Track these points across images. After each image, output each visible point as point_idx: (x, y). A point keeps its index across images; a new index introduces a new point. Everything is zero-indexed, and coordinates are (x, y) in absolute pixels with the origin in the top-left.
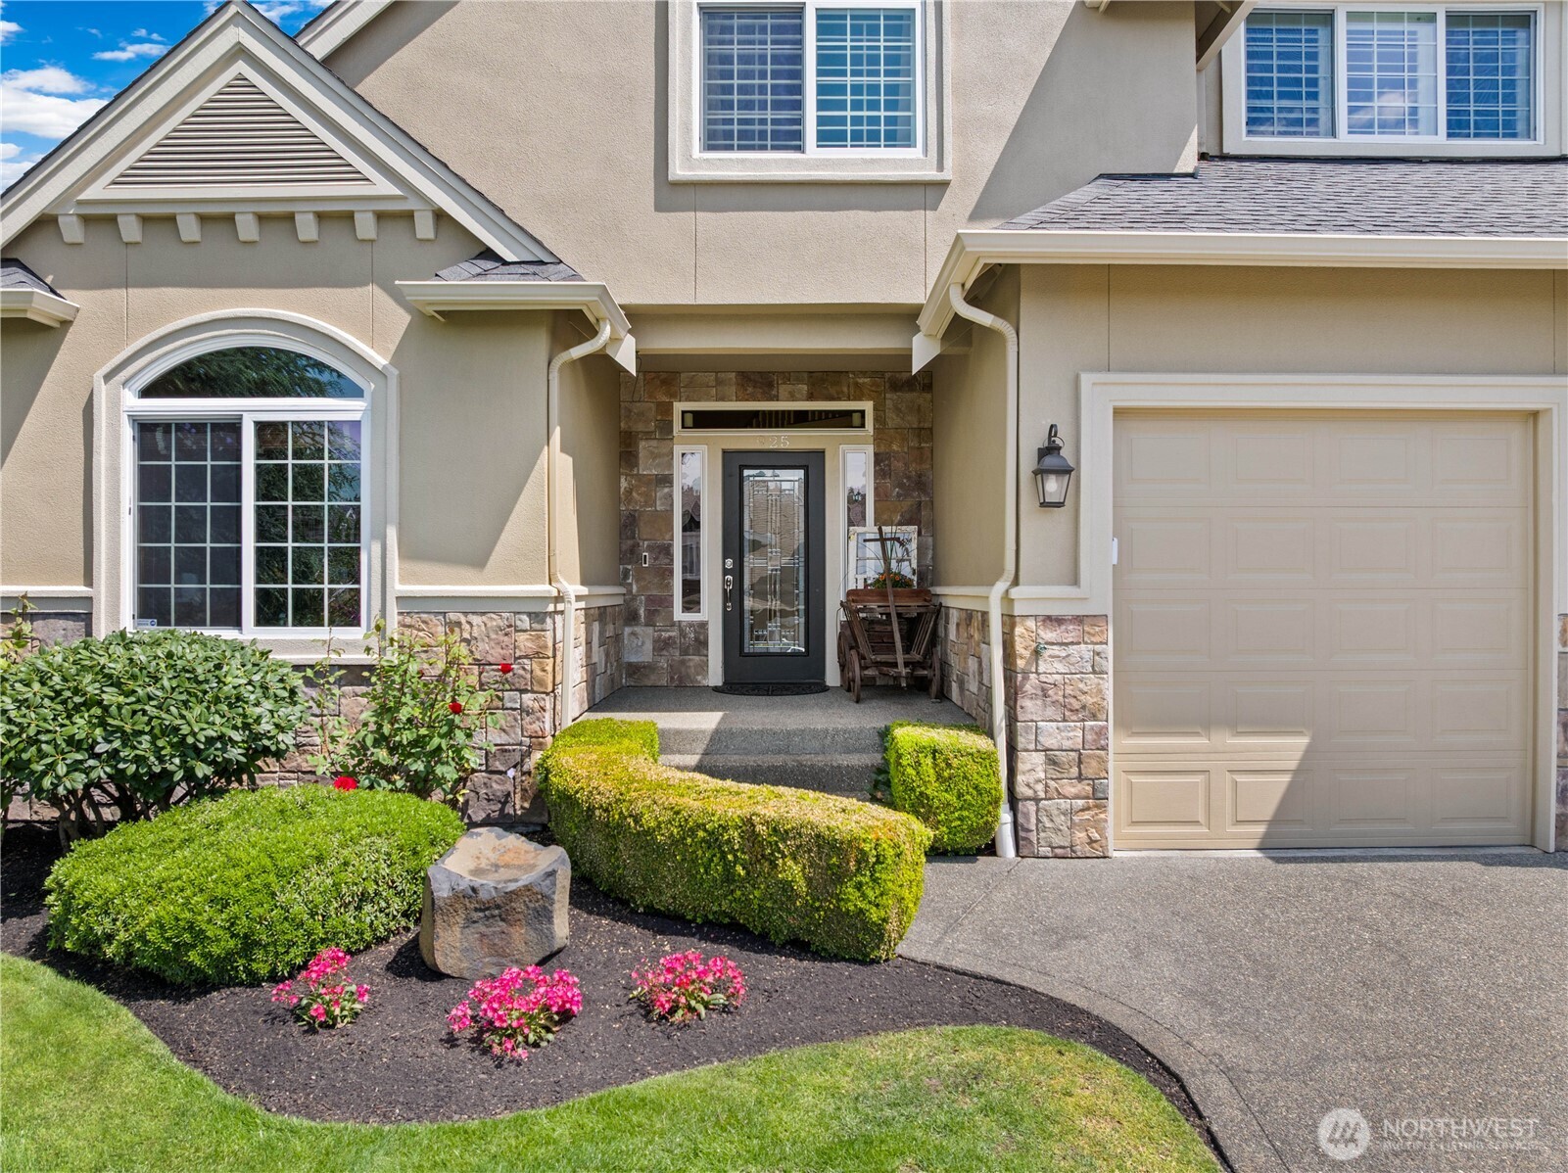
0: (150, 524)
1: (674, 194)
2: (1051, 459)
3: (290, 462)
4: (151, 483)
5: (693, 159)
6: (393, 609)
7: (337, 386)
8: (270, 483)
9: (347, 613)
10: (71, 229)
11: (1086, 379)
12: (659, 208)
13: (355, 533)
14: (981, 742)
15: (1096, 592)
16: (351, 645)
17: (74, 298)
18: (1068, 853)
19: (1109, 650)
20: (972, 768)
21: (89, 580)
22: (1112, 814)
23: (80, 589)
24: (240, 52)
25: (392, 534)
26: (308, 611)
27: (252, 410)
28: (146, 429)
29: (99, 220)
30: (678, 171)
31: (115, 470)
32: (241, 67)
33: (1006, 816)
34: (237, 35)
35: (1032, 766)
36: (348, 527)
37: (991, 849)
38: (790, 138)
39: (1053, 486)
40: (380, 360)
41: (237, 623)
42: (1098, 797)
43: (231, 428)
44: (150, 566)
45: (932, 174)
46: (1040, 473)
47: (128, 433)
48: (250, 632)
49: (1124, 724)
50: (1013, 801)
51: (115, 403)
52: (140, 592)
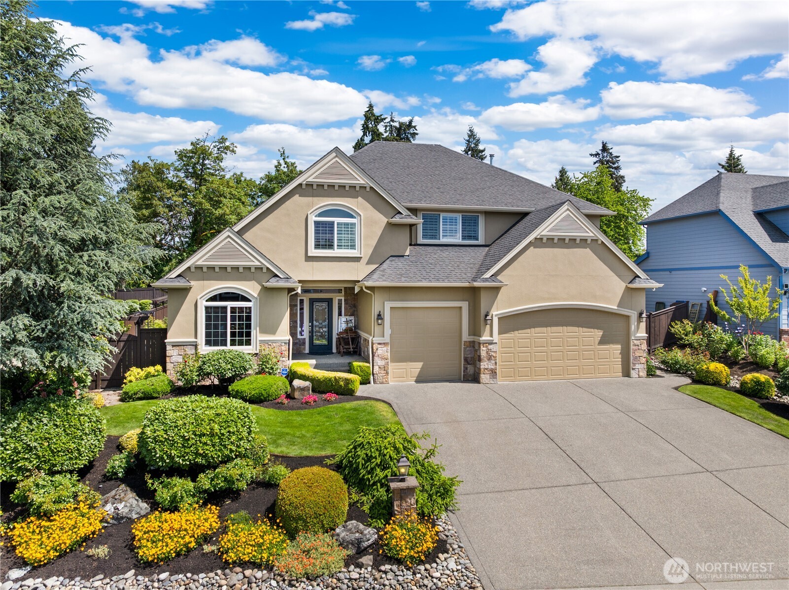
0: (208, 327)
1: (309, 259)
2: (380, 317)
3: (237, 314)
4: (208, 318)
5: (313, 252)
6: (258, 342)
7: (249, 301)
8: (233, 318)
9: (248, 343)
10: (193, 270)
11: (385, 303)
12: (306, 261)
13: (250, 328)
14: (368, 365)
15: (387, 339)
16: (249, 349)
17: (193, 283)
18: (382, 383)
19: (389, 348)
20: (366, 369)
21: (196, 337)
22: (389, 377)
23: (195, 340)
24: (229, 236)
25: (258, 328)
26: (241, 343)
27: (230, 304)
28: (207, 308)
29: (200, 268)
30: (310, 254)
31: (202, 317)
32: (229, 239)
33: (372, 377)
34: (228, 233)
35: (376, 369)
36: (249, 326)
37: (369, 383)
38: (331, 246)
39: (380, 321)
40: (256, 295)
41: (226, 345)
42: (387, 373)
43: (225, 308)
44: (208, 335)
45: (359, 256)
46: (378, 319)
47: (204, 309)
48: (229, 347)
49: (393, 360)
50: (373, 374)
51: (202, 303)
52: (206, 340)
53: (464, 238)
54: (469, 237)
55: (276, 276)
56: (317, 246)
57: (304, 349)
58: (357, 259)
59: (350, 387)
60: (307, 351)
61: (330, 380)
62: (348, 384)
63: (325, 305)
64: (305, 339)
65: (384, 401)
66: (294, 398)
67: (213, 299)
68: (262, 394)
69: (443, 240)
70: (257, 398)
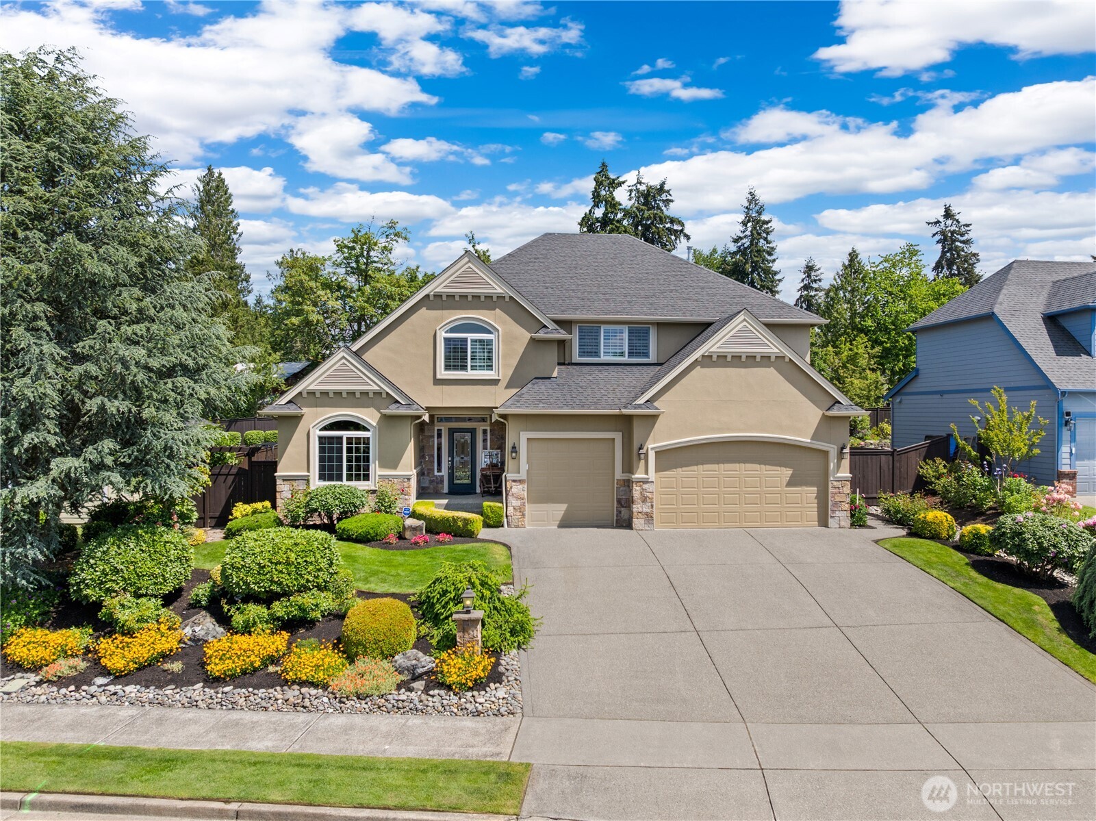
0: (322, 459)
1: (438, 382)
2: (514, 449)
3: (354, 446)
4: (322, 450)
5: (443, 374)
6: (377, 478)
7: (365, 429)
8: (349, 450)
9: (367, 478)
10: (305, 395)
11: (521, 433)
12: (434, 384)
13: (368, 461)
14: (500, 505)
15: (523, 475)
16: (368, 486)
17: (305, 410)
18: (517, 527)
19: (526, 486)
20: (498, 510)
21: (308, 471)
22: (526, 519)
23: (306, 474)
24: (344, 357)
25: (377, 462)
26: (358, 478)
27: (345, 434)
28: (321, 438)
29: (312, 393)
30: (439, 377)
31: (314, 447)
32: (344, 361)
33: (505, 520)
34: (343, 354)
35: (510, 509)
36: (367, 459)
37: (503, 526)
38: (464, 368)
39: (514, 454)
40: (375, 424)
41: (342, 481)
42: (523, 515)
43: (340, 438)
44: (322, 468)
45: (497, 378)
46: (512, 452)
47: (317, 439)
48: (345, 482)
49: (532, 500)
50: (507, 516)
51: (315, 432)
52: (320, 474)
53: (631, 354)
54: (638, 354)
55: (397, 402)
56: (447, 367)
57: (443, 488)
58: (494, 382)
59: (469, 527)
60: (446, 490)
61: (448, 520)
62: (467, 524)
63: (468, 436)
64: (443, 476)
65: (501, 543)
66: (406, 539)
67: (325, 429)
68: (369, 533)
69: (604, 358)
70: (364, 537)
